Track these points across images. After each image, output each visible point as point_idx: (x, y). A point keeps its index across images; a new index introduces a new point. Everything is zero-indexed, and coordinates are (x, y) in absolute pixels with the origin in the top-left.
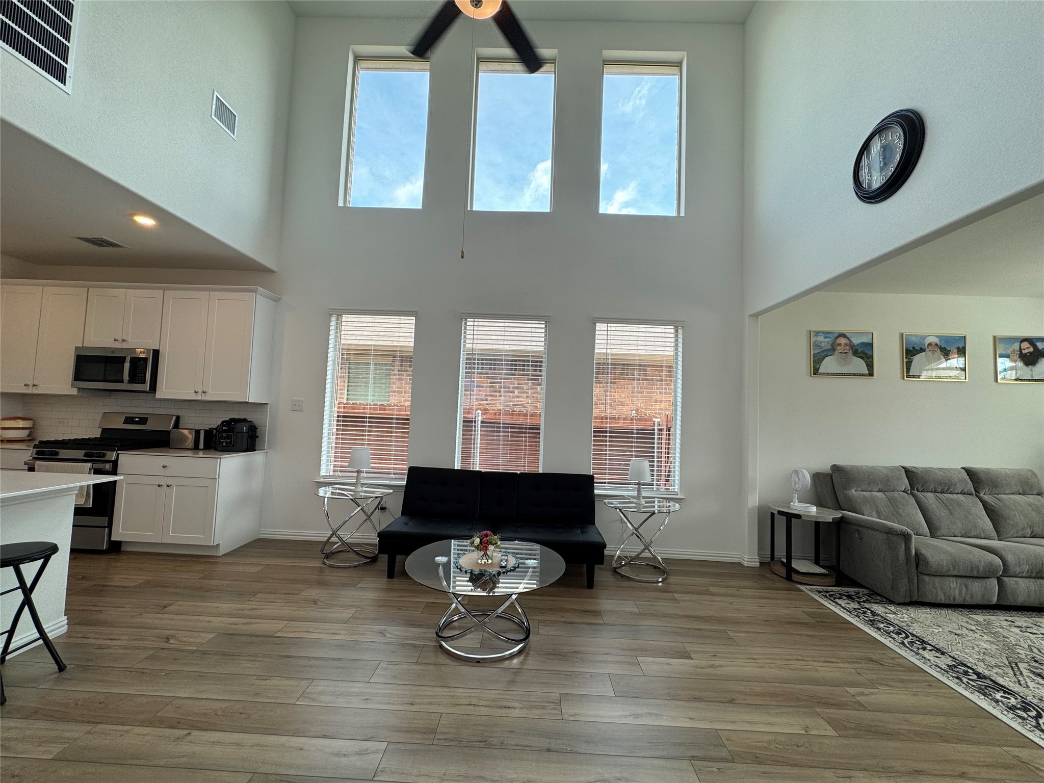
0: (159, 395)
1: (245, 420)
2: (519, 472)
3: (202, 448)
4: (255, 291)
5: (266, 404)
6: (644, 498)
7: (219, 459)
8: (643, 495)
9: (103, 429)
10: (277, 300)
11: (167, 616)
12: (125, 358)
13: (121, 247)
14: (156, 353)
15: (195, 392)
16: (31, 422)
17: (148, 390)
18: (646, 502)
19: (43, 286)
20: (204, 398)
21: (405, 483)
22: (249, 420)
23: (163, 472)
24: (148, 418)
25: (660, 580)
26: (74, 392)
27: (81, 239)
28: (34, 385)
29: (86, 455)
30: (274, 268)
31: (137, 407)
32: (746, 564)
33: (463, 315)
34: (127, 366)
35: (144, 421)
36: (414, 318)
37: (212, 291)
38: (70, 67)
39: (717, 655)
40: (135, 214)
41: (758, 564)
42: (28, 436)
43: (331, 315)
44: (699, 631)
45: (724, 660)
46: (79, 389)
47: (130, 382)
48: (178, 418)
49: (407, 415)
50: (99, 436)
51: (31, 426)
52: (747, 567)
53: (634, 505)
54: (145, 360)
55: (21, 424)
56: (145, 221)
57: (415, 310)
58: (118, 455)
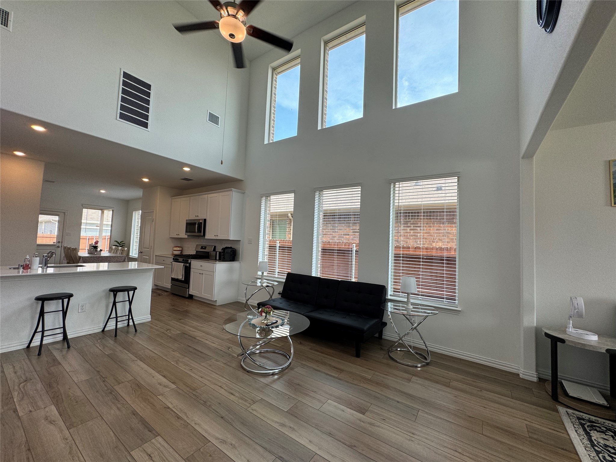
0: (206, 237)
1: (231, 248)
2: (340, 280)
3: (218, 259)
4: (231, 190)
5: (240, 240)
6: (413, 304)
7: (215, 264)
8: (411, 302)
9: (197, 251)
10: (244, 193)
11: (179, 323)
12: (196, 223)
13: (193, 180)
14: (205, 220)
15: (215, 236)
16: (181, 248)
17: (202, 235)
18: (414, 308)
19: (181, 198)
20: (218, 238)
21: (285, 280)
22: (233, 247)
23: (201, 268)
24: (206, 247)
25: (419, 366)
26: (186, 237)
27: (182, 179)
28: (178, 235)
29: (183, 260)
30: (243, 179)
31: (203, 243)
32: (521, 376)
33: (315, 189)
34: (197, 226)
35: (205, 248)
36: (293, 194)
37: (209, 194)
38: (149, 122)
39: (387, 420)
40: (183, 167)
41: (535, 379)
42: (181, 253)
43: (262, 197)
44: (397, 403)
45: (388, 425)
46: (188, 235)
47: (198, 232)
48: (215, 247)
49: (290, 245)
50: (195, 254)
51: (181, 250)
52: (522, 379)
53: (404, 308)
54: (201, 223)
55: (178, 249)
56: (187, 169)
57: (293, 190)
58: (191, 260)
